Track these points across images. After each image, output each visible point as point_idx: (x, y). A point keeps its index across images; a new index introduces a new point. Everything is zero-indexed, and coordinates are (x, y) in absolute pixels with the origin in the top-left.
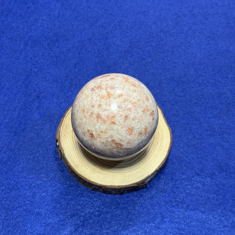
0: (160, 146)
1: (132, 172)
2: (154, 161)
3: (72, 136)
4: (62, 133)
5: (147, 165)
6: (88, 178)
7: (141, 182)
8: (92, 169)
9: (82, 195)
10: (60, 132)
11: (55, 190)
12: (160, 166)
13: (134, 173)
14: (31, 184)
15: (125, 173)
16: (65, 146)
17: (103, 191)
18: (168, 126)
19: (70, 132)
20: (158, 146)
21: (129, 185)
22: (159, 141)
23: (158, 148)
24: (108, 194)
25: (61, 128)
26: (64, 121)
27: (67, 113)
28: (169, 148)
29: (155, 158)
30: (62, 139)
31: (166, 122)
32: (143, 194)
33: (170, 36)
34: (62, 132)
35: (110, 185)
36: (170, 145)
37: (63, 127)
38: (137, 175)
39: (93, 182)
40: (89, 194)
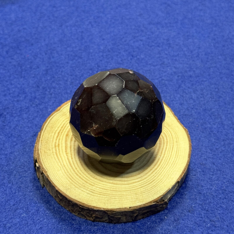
0: (177, 151)
1: (145, 187)
2: (173, 170)
3: (56, 152)
4: (42, 151)
5: (164, 176)
6: (86, 203)
7: (160, 198)
8: (89, 191)
9: (79, 230)
10: (38, 150)
11: (41, 228)
12: (182, 176)
13: (148, 188)
14: (5, 225)
15: (137, 190)
16: (48, 166)
17: (107, 221)
18: (182, 126)
19: (52, 148)
20: (173, 151)
21: (144, 205)
22: (174, 145)
23: (175, 154)
24: (115, 223)
25: (38, 144)
26: (43, 136)
27: (44, 125)
28: (190, 152)
29: (173, 166)
30: (43, 158)
31: (178, 122)
32: (165, 218)
33: (163, 27)
34: (42, 149)
35: (119, 208)
36: (190, 149)
37: (41, 143)
38: (153, 190)
39: (93, 206)
40: (89, 227)
